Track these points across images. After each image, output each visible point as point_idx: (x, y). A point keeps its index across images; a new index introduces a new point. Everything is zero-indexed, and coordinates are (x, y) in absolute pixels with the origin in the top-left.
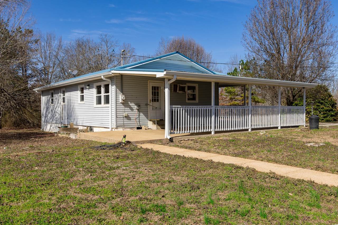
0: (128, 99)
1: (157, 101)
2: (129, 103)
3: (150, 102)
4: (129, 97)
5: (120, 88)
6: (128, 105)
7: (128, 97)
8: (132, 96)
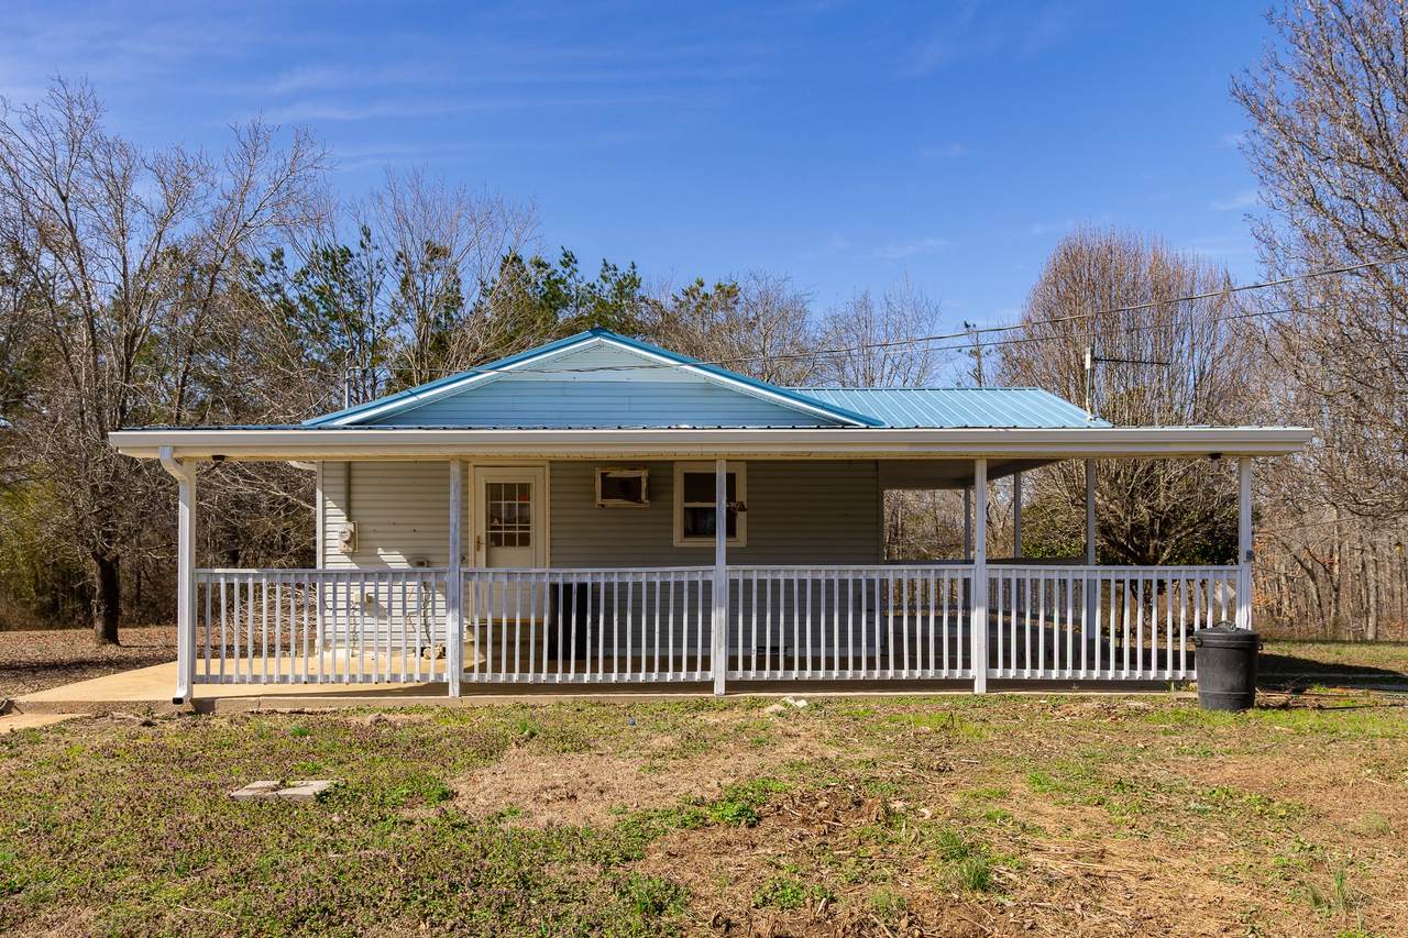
0: (376, 536)
1: (521, 545)
2: (380, 551)
3: (478, 549)
4: (378, 528)
5: (343, 497)
6: (374, 559)
7: (374, 531)
8: (394, 524)
